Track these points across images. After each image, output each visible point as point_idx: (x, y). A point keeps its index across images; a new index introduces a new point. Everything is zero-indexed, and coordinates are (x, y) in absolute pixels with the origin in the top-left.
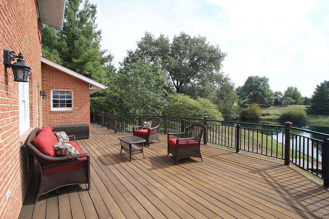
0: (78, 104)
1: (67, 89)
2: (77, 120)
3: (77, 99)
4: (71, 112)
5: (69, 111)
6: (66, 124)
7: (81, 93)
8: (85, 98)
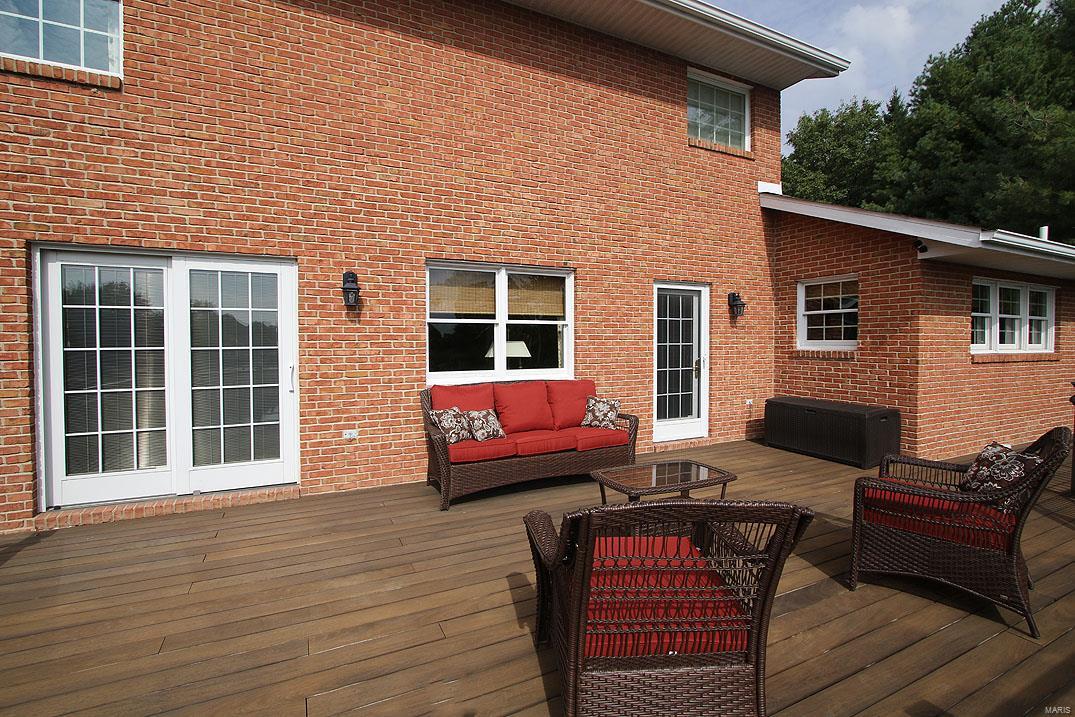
0: (872, 326)
1: (838, 273)
2: (865, 389)
3: (870, 309)
4: (846, 358)
5: (839, 353)
6: (832, 397)
7: (882, 284)
8: (899, 301)
